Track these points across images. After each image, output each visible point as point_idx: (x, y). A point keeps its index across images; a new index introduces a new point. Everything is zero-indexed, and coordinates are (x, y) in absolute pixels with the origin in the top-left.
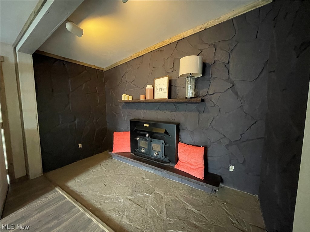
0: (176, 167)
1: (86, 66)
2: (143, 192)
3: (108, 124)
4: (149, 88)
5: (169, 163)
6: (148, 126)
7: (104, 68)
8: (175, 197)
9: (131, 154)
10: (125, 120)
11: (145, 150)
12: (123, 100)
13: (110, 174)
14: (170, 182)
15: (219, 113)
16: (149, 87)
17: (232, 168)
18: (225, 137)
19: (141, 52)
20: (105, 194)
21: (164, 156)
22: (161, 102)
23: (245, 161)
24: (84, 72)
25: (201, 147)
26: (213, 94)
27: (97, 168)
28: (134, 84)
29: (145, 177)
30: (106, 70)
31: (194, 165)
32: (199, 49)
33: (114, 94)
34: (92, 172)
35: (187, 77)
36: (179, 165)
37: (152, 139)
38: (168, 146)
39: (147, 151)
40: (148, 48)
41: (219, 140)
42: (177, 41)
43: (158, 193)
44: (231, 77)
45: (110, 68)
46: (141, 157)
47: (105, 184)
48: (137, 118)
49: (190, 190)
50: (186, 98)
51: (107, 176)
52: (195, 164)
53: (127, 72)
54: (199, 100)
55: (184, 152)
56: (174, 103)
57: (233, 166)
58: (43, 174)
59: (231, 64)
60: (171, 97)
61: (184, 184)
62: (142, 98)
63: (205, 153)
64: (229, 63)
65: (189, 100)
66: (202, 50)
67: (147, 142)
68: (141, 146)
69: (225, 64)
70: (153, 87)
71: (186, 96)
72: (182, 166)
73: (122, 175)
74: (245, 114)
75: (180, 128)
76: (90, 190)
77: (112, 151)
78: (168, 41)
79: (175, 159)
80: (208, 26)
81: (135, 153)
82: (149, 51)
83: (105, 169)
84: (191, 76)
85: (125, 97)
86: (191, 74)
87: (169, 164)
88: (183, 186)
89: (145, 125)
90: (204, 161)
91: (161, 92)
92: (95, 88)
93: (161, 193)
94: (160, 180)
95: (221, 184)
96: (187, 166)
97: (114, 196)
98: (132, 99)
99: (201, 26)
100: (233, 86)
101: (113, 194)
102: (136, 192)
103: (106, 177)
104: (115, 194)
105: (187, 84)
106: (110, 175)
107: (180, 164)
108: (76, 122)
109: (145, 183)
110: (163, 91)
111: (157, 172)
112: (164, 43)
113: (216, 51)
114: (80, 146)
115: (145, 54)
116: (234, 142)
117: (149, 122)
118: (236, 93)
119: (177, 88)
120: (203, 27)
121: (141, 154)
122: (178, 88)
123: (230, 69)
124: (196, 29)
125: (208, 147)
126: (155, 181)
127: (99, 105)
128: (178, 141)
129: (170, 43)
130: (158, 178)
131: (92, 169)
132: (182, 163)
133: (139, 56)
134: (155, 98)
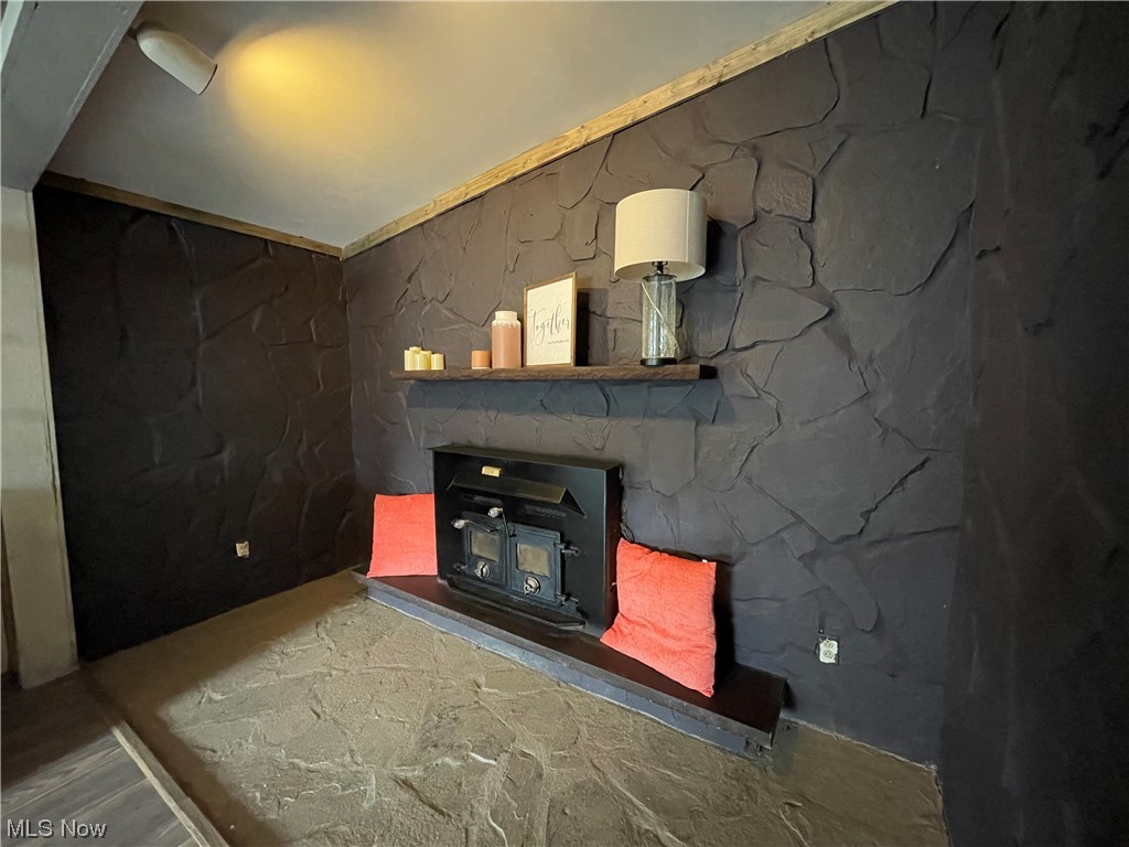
0: (607, 639)
1: (266, 241)
2: (467, 747)
3: (358, 462)
4: (504, 322)
5: (583, 623)
6: (495, 472)
7: (343, 247)
8: (592, 773)
9: (440, 581)
10: (419, 449)
11: (491, 570)
12: (406, 369)
13: (348, 668)
14: (580, 700)
15: (777, 424)
16: (504, 319)
17: (828, 651)
18: (799, 520)
19: (476, 182)
20: (306, 760)
21: (563, 592)
22: (549, 380)
23: (879, 624)
24: (259, 262)
25: (705, 561)
26: (753, 346)
27: (302, 640)
28: (451, 310)
29: (482, 680)
30: (351, 254)
31: (675, 638)
32: (693, 166)
33: (379, 347)
34: (277, 657)
35: (647, 279)
36: (618, 633)
37: (517, 525)
38: (576, 555)
39: (497, 571)
40: (501, 168)
41: (778, 532)
42: (607, 136)
43: (524, 754)
44: (821, 278)
45: (363, 245)
46: (474, 598)
47: (318, 710)
48: (463, 441)
49: (659, 740)
50: (643, 362)
51: (334, 673)
52: (681, 634)
53: (426, 263)
54: (693, 372)
55: (634, 580)
56: (601, 383)
57: (835, 644)
58: (78, 668)
59: (822, 224)
60: (590, 361)
61: (634, 713)
62: (478, 362)
63: (717, 587)
64: (812, 220)
65: (656, 370)
66: (707, 167)
67: (496, 537)
68: (476, 551)
69: (800, 224)
70: (521, 319)
71: (644, 356)
72: (629, 639)
73: (392, 669)
74: (881, 431)
75: (625, 481)
76: (250, 741)
77: (365, 570)
78: (574, 138)
79: (604, 609)
80: (731, 72)
81: (455, 578)
82: (503, 176)
83: (332, 646)
84: (662, 275)
85: (415, 360)
86: (660, 266)
87: (580, 628)
88: (631, 721)
89: (486, 471)
90: (713, 622)
91: (548, 338)
92: (307, 322)
93: (539, 753)
94: (542, 692)
95: (783, 715)
96: (650, 639)
97: (344, 766)
98: (441, 368)
99: (701, 73)
100: (831, 312)
101: (343, 755)
102: (436, 746)
103: (328, 678)
104: (348, 758)
105: (645, 308)
106: (346, 671)
107: (622, 628)
108: (226, 456)
109: (481, 708)
110: (557, 336)
111: (532, 659)
112: (562, 146)
113: (763, 171)
114: (242, 550)
115: (487, 192)
116: (837, 542)
117: (505, 459)
118: (844, 343)
119: (608, 323)
120: (708, 74)
121: (477, 583)
122: (613, 325)
123: (819, 245)
124: (684, 85)
125: (733, 560)
126: (523, 696)
127: (322, 388)
128: (615, 535)
129: (584, 146)
130: (535, 686)
131: (283, 643)
132: (630, 627)
133: (469, 197)
134: (528, 364)
